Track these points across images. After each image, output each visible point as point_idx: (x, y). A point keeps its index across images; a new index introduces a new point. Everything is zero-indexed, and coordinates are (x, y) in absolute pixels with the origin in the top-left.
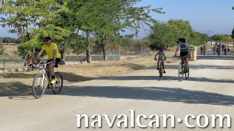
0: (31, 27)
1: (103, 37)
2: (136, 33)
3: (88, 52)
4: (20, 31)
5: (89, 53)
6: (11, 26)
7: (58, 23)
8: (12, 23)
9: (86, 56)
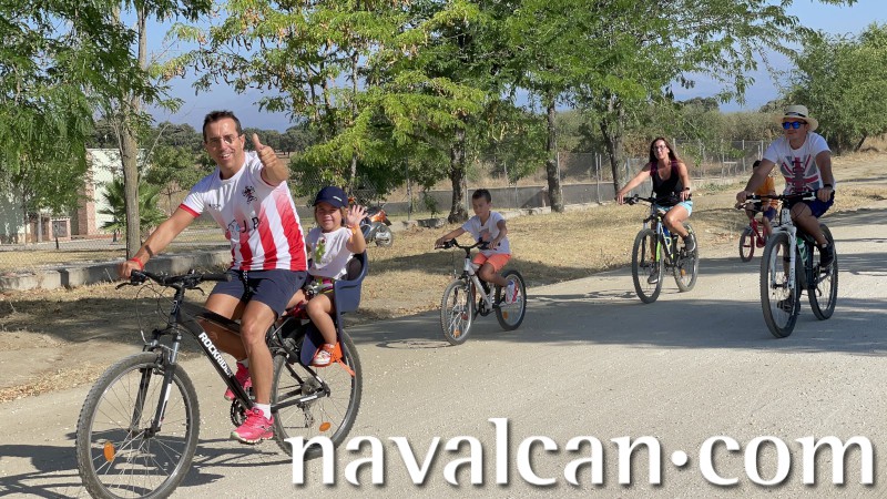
0: (340, 87)
1: (607, 108)
2: (741, 88)
3: (554, 172)
4: (299, 102)
5: (557, 176)
6: (267, 84)
7: (436, 66)
8: (270, 73)
9: (545, 185)
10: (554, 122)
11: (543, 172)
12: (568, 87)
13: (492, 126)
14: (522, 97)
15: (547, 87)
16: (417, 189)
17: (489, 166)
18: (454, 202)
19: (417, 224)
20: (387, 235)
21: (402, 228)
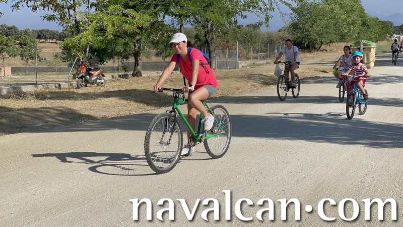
0: (82, 11)
1: (207, 27)
2: (267, 20)
4: (62, 17)
6: (47, 8)
7: (128, 4)
8: (48, 2)
14: (168, 20)
15: (180, 16)
18: (135, 67)
19: (117, 76)
20: (103, 81)
21: (111, 78)
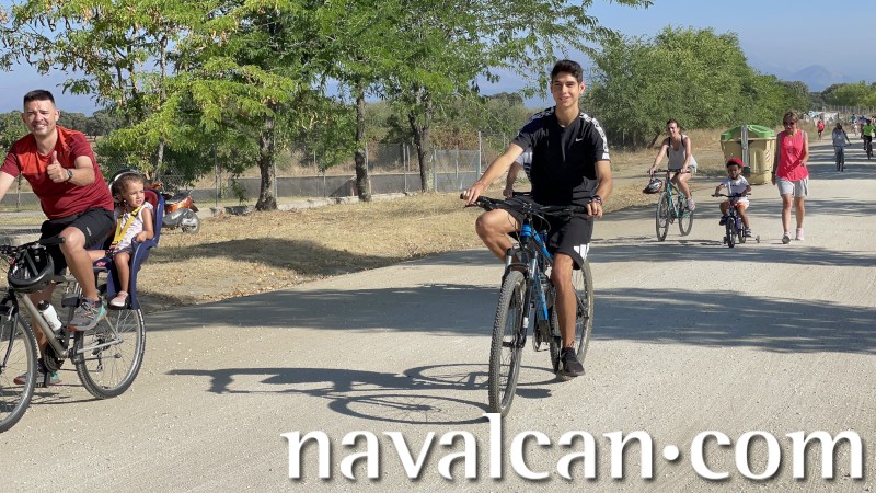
2: (543, 84)
3: (363, 162)
4: (105, 85)
5: (365, 167)
6: (71, 66)
7: (246, 54)
8: (74, 54)
9: (353, 175)
10: (363, 112)
11: (352, 162)
12: (377, 78)
13: (301, 115)
14: (332, 87)
15: (356, 79)
16: (226, 175)
17: (299, 154)
18: (262, 190)
19: (224, 211)
20: (194, 221)
21: (210, 215)
